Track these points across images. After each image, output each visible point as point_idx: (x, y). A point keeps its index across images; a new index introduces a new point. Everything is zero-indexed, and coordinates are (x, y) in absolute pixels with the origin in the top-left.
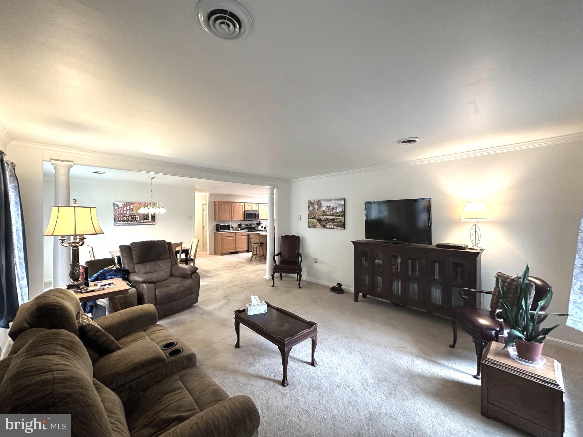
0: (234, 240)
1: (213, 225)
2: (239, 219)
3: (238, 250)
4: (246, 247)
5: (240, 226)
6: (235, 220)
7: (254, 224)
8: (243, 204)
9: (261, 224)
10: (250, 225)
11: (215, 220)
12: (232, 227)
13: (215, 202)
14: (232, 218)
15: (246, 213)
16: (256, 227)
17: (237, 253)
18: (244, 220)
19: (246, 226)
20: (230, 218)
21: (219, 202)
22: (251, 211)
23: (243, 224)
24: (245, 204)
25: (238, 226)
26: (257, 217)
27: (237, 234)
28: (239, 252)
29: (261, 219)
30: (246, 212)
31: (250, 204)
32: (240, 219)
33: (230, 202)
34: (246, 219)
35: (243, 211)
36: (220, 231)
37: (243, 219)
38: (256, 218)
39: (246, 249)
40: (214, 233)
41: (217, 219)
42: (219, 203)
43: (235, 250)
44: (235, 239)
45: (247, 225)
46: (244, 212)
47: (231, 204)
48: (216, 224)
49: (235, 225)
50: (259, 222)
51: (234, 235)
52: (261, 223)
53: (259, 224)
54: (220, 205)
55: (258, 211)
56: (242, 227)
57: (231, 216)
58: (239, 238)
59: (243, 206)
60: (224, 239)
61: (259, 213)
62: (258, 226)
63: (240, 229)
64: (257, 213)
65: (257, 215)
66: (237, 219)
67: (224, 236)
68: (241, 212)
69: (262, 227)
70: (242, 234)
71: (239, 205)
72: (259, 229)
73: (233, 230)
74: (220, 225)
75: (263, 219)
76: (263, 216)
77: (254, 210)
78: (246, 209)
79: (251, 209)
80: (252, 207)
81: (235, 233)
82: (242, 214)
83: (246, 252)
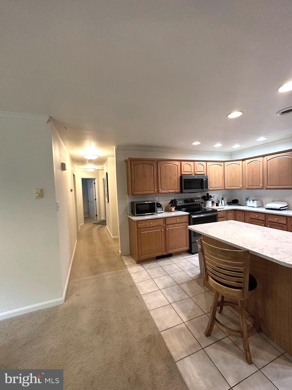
0: (163, 233)
1: (127, 204)
2: (171, 191)
3: (170, 252)
5: (173, 203)
6: (163, 193)
7: (199, 198)
8: (178, 163)
9: (212, 198)
10: (192, 200)
11: (128, 194)
12: (160, 207)
13: (127, 162)
14: (158, 190)
15: (184, 179)
16: (202, 203)
18: (181, 192)
19: (185, 203)
20: (154, 191)
21: (131, 160)
22: (193, 175)
23: (180, 200)
24: (182, 162)
25: (170, 203)
26: (204, 187)
27: (168, 222)
28: (173, 255)
29: (211, 189)
30: (184, 178)
31: (192, 163)
32: (173, 191)
33: (153, 160)
34: (184, 191)
35: (179, 175)
37: (178, 191)
38: (203, 188)
39: (187, 248)
40: (128, 217)
41: (131, 192)
42: (132, 162)
43: (166, 251)
44: (165, 230)
45: (186, 201)
46: (181, 177)
47: (155, 164)
49: (164, 202)
50: (208, 194)
51: (161, 222)
52: (211, 197)
53: (207, 198)
54: (134, 165)
55: (205, 175)
56: (178, 205)
57: (156, 187)
58: (172, 229)
59: (177, 166)
60: (142, 233)
61: (207, 179)
62: (206, 202)
63: (173, 209)
64: (205, 179)
65: (204, 182)
66: (168, 192)
67: (141, 227)
68: (176, 179)
69: (212, 202)
70: (177, 221)
71: (170, 166)
72: (207, 206)
73: (162, 212)
74: (135, 204)
75: (215, 189)
76: (215, 184)
77: (198, 173)
78: (184, 172)
79: (193, 173)
80: (195, 168)
81: (164, 219)
82: (177, 182)
83: (186, 253)
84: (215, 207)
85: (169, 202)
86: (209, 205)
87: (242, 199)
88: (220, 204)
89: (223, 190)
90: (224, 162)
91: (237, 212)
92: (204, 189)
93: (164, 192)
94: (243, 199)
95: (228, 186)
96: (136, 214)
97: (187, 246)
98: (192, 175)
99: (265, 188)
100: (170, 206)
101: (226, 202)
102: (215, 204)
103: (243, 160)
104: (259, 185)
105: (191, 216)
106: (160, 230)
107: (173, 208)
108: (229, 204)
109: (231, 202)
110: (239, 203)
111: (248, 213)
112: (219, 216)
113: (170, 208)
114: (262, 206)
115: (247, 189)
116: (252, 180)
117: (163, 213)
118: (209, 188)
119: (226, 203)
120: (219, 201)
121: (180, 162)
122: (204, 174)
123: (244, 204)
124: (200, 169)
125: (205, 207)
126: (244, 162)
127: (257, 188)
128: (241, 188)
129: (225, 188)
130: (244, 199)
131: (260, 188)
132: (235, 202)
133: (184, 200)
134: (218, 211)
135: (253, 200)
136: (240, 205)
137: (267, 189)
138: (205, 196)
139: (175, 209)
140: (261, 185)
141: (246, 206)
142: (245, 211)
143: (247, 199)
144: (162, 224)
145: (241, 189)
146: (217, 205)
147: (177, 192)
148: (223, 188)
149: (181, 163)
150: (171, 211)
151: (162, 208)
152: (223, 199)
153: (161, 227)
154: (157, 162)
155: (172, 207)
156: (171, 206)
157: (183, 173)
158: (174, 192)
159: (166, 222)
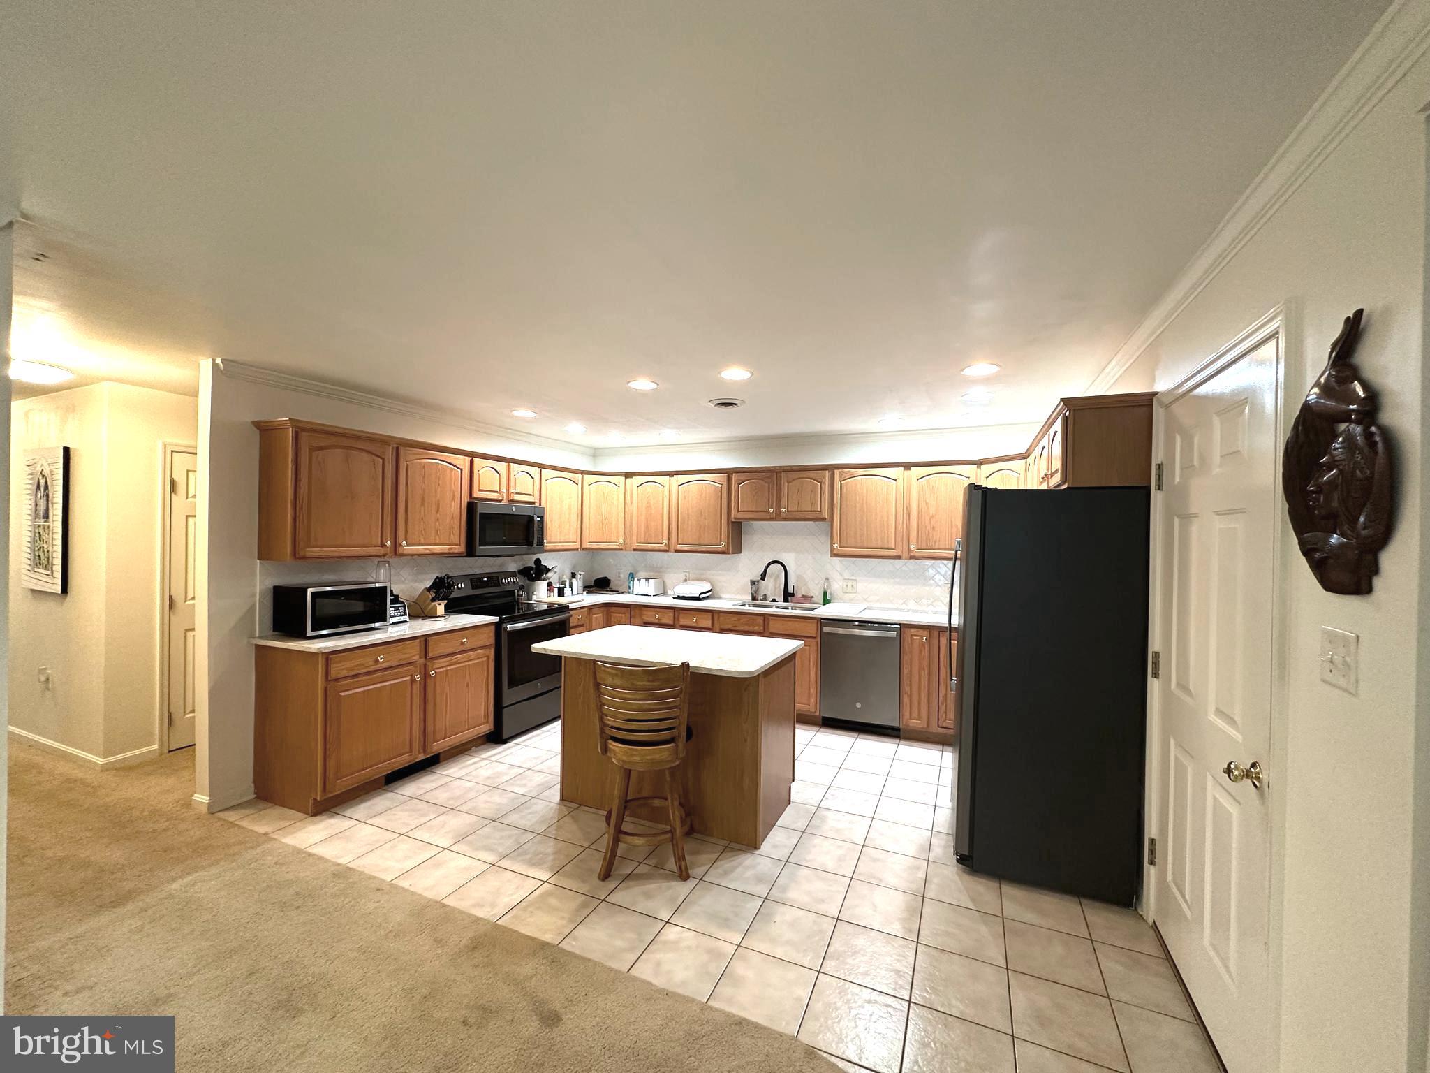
0: (417, 687)
1: (254, 595)
2: (438, 549)
3: (438, 747)
4: (487, 716)
5: (441, 587)
6: (413, 555)
7: (513, 574)
8: (463, 461)
9: (549, 574)
10: (494, 579)
11: (265, 552)
12: (396, 600)
13: (266, 430)
14: (395, 545)
15: (480, 514)
16: (522, 588)
17: (430, 763)
18: (470, 552)
19: (473, 588)
20: (383, 545)
21: (300, 429)
22: (505, 502)
23: (462, 578)
24: (476, 460)
25: (429, 590)
26: (535, 541)
27: (437, 649)
28: (443, 757)
29: (550, 546)
30: (480, 510)
31: (501, 467)
32: (445, 549)
33: (383, 441)
34: (480, 549)
35: (466, 499)
36: (309, 633)
37: (460, 548)
38: (530, 544)
39: (486, 728)
40: (257, 646)
41: (289, 550)
42: (304, 437)
43: (424, 747)
44: (425, 676)
45: (476, 581)
46: (471, 506)
47: (388, 454)
48: (271, 587)
49: (411, 585)
50: (538, 561)
51: (414, 653)
52: (548, 570)
53: (538, 572)
54: (313, 449)
55: (537, 505)
56: (452, 596)
57: (388, 533)
58: (447, 670)
59: (461, 470)
60: (342, 694)
61: (542, 517)
62: (533, 585)
63: (441, 609)
64: (538, 517)
65: (536, 523)
66: (427, 551)
67: (344, 673)
68: (455, 509)
69: (548, 586)
70: (462, 643)
71: (440, 466)
72: (535, 598)
73: (403, 618)
74: (310, 591)
75: (560, 546)
76: (560, 532)
77: (517, 498)
78: (480, 490)
79: (505, 495)
80: (512, 484)
81: (423, 639)
82: (457, 522)
83: (483, 744)
84: (555, 598)
85: (429, 584)
86: (542, 594)
87: (619, 577)
88: (567, 590)
89: (577, 549)
90: (582, 473)
91: (613, 609)
92: (535, 545)
93: (415, 552)
94: (622, 576)
95: (591, 540)
96: (313, 630)
97: (487, 722)
98: (500, 501)
99: (672, 549)
100: (429, 601)
101: (581, 584)
102: (556, 591)
103: (628, 475)
104: (661, 542)
105: (504, 625)
106: (408, 678)
107: (440, 604)
108: (589, 588)
109: (592, 584)
110: (612, 586)
111: (637, 611)
112: (573, 622)
113: (429, 604)
114: (663, 593)
115: (635, 550)
116: (647, 527)
117: (406, 622)
118: (545, 544)
119: (581, 589)
120: (564, 583)
121: (468, 459)
122: (534, 503)
123: (623, 591)
124: (523, 487)
125: (529, 598)
126: (628, 480)
127: (656, 548)
128: (621, 547)
129: (584, 546)
130: (624, 575)
131: (662, 548)
132: (601, 584)
133: (471, 580)
134: (570, 608)
135: (647, 579)
136: (617, 592)
137: (677, 551)
138: (532, 567)
139: (447, 608)
140: (664, 541)
141: (629, 593)
142: (632, 607)
143: (632, 577)
144: (416, 658)
145: (621, 549)
146: (561, 593)
147: (456, 551)
148: (578, 545)
149: (471, 462)
150: (433, 616)
151: (404, 607)
152: (573, 575)
153: (411, 667)
154: (397, 448)
155: (436, 603)
156: (433, 600)
157: (477, 494)
158: (446, 551)
159: (430, 649)
